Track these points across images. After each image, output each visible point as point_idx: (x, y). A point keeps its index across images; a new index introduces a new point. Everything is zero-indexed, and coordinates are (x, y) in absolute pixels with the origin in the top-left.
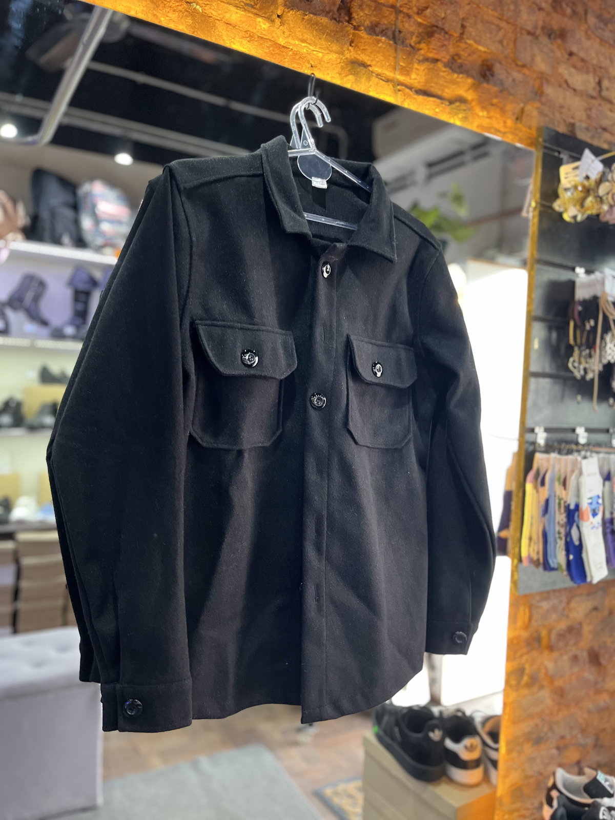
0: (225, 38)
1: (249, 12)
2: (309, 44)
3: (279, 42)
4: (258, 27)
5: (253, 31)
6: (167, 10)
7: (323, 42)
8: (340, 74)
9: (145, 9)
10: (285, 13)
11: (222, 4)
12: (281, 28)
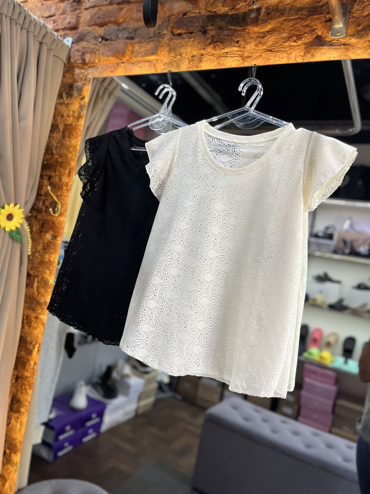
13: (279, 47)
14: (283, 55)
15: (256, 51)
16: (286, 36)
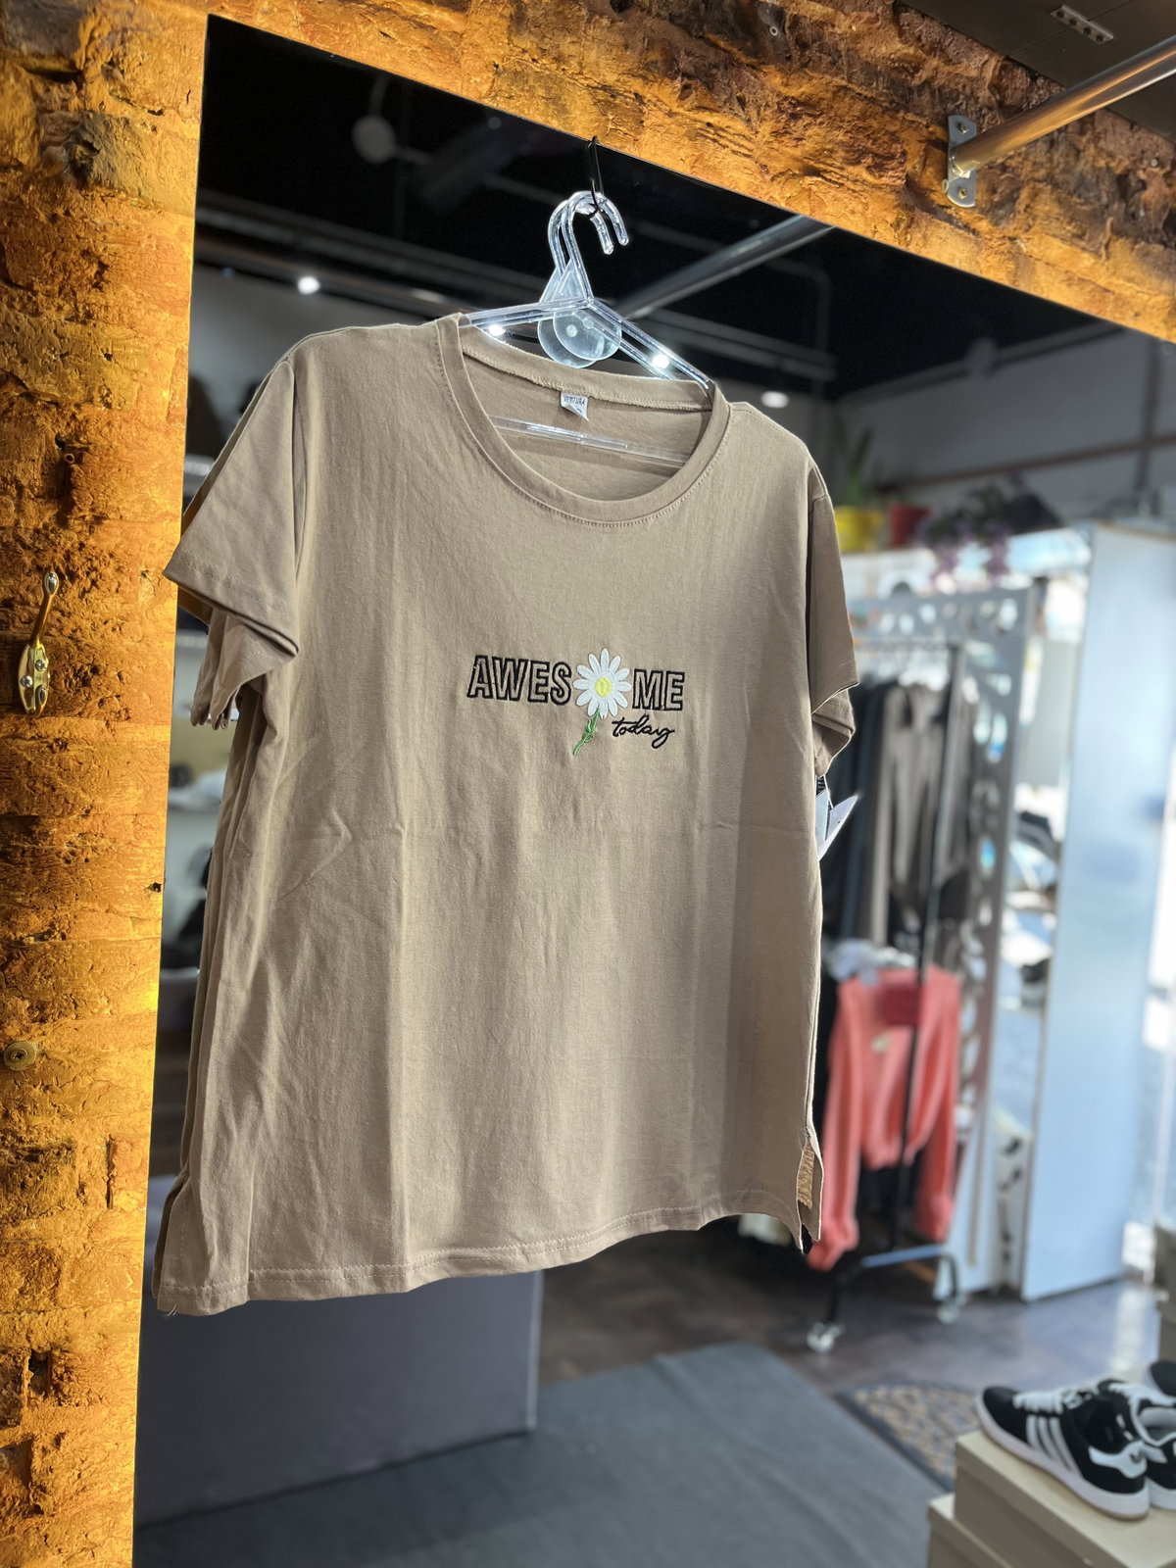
0: (1043, 285)
1: (1077, 246)
2: (1137, 284)
3: (1098, 283)
4: (1081, 265)
5: (1074, 270)
6: (987, 252)
7: (1155, 281)
8: (1165, 322)
9: (968, 255)
10: (1112, 242)
11: (1047, 237)
12: (1106, 263)
13: (837, 171)
14: (854, 204)
15: (774, 153)
16: (844, 139)
